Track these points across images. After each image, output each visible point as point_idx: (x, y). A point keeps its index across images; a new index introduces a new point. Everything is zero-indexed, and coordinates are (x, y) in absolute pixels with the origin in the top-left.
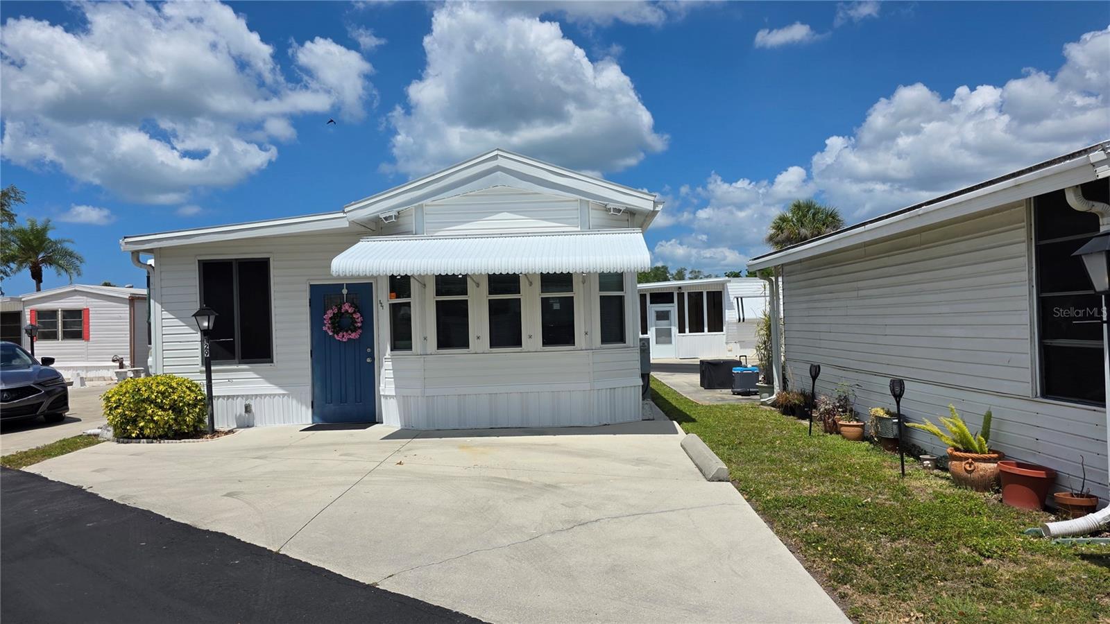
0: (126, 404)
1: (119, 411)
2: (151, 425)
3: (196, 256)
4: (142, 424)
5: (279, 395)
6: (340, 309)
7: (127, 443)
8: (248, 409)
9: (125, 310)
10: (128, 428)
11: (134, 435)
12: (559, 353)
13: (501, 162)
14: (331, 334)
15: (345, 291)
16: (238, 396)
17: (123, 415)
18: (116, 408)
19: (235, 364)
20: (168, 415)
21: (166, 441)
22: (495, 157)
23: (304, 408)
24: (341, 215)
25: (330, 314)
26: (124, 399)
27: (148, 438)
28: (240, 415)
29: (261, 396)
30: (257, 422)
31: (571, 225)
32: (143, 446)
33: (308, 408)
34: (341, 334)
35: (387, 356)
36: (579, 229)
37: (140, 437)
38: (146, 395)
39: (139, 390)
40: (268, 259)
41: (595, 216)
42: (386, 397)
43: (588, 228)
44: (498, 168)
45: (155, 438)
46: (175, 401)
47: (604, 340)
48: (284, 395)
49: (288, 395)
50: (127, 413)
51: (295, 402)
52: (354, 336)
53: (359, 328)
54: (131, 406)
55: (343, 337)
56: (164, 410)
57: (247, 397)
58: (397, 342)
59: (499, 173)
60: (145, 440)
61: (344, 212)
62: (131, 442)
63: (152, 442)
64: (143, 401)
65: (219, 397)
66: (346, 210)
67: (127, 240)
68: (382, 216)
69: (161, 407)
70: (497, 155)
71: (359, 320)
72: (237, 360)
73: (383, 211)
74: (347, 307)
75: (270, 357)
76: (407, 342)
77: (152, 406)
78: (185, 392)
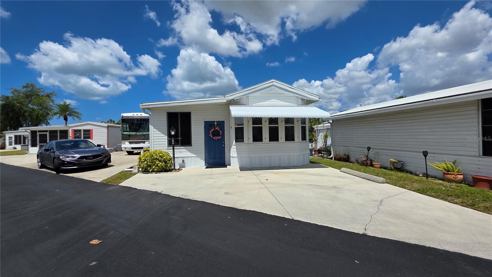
0: (148, 160)
1: (146, 163)
2: (157, 167)
3: (166, 110)
4: (154, 167)
5: (194, 157)
6: (215, 129)
7: (147, 174)
8: (183, 161)
9: (105, 130)
10: (148, 168)
11: (150, 171)
12: (290, 143)
13: (274, 83)
14: (212, 137)
15: (216, 123)
16: (180, 157)
17: (147, 164)
18: (145, 161)
19: (178, 146)
20: (163, 164)
21: (162, 173)
22: (273, 82)
23: (202, 161)
24: (224, 98)
25: (212, 130)
26: (147, 158)
27: (155, 172)
28: (181, 163)
29: (188, 157)
30: (186, 166)
31: (294, 104)
32: (154, 175)
33: (203, 161)
34: (215, 137)
35: (233, 144)
36: (296, 105)
37: (153, 171)
38: (156, 157)
39: (153, 155)
40: (191, 112)
41: (300, 101)
42: (233, 157)
43: (298, 105)
44: (273, 85)
45: (157, 172)
46: (165, 159)
47: (302, 140)
48: (195, 157)
49: (197, 157)
50: (148, 163)
51: (199, 159)
52: (219, 138)
53: (221, 135)
54: (150, 161)
55: (216, 138)
56: (162, 162)
57: (183, 157)
58: (237, 140)
59: (273, 87)
60: (154, 173)
61: (225, 97)
62: (149, 173)
63: (157, 173)
64: (154, 159)
65: (177, 157)
66: (226, 96)
67: (142, 104)
68: (235, 99)
69: (160, 161)
70: (273, 81)
71: (221, 132)
72: (179, 145)
73: (236, 97)
74: (217, 129)
75: (190, 144)
76: (243, 140)
77: (158, 161)
78: (167, 156)
